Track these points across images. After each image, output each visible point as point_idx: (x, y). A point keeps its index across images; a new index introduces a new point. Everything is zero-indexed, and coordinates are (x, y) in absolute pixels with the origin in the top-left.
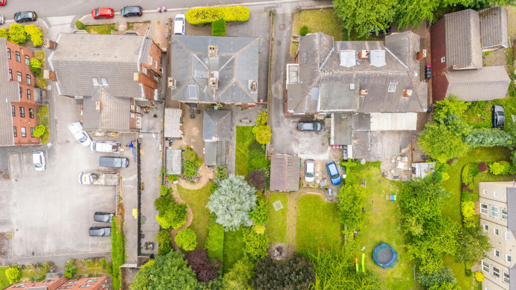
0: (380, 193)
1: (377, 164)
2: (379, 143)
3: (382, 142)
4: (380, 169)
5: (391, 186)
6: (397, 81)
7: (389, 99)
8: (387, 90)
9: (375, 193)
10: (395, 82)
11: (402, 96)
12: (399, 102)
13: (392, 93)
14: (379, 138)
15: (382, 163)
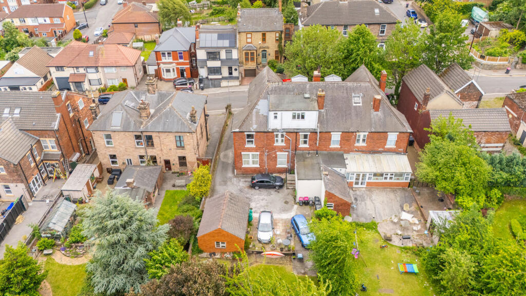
0: (388, 265)
1: (372, 226)
2: (368, 202)
3: (371, 200)
4: (377, 231)
5: (404, 255)
6: (361, 92)
7: (357, 114)
8: (351, 103)
9: (379, 265)
10: (358, 94)
11: (372, 111)
12: (371, 119)
13: (359, 106)
14: (366, 197)
15: (379, 224)
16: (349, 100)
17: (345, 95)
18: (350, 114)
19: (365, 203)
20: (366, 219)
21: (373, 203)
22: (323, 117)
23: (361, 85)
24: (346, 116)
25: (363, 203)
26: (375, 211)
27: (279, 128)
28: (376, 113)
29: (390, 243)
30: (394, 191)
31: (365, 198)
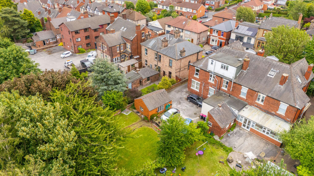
2: (242, 139)
4: (228, 154)
6: (279, 70)
7: (266, 82)
8: (267, 74)
9: (207, 167)
10: (276, 70)
11: (278, 83)
12: (273, 88)
13: (271, 78)
14: (244, 136)
15: (234, 152)
16: (267, 71)
17: (267, 67)
18: (261, 80)
19: (239, 138)
20: (229, 145)
21: (244, 141)
22: (243, 75)
23: (282, 65)
24: (258, 80)
25: (238, 137)
26: (240, 145)
27: (212, 71)
28: (280, 86)
29: (229, 164)
30: (267, 143)
31: (242, 136)
